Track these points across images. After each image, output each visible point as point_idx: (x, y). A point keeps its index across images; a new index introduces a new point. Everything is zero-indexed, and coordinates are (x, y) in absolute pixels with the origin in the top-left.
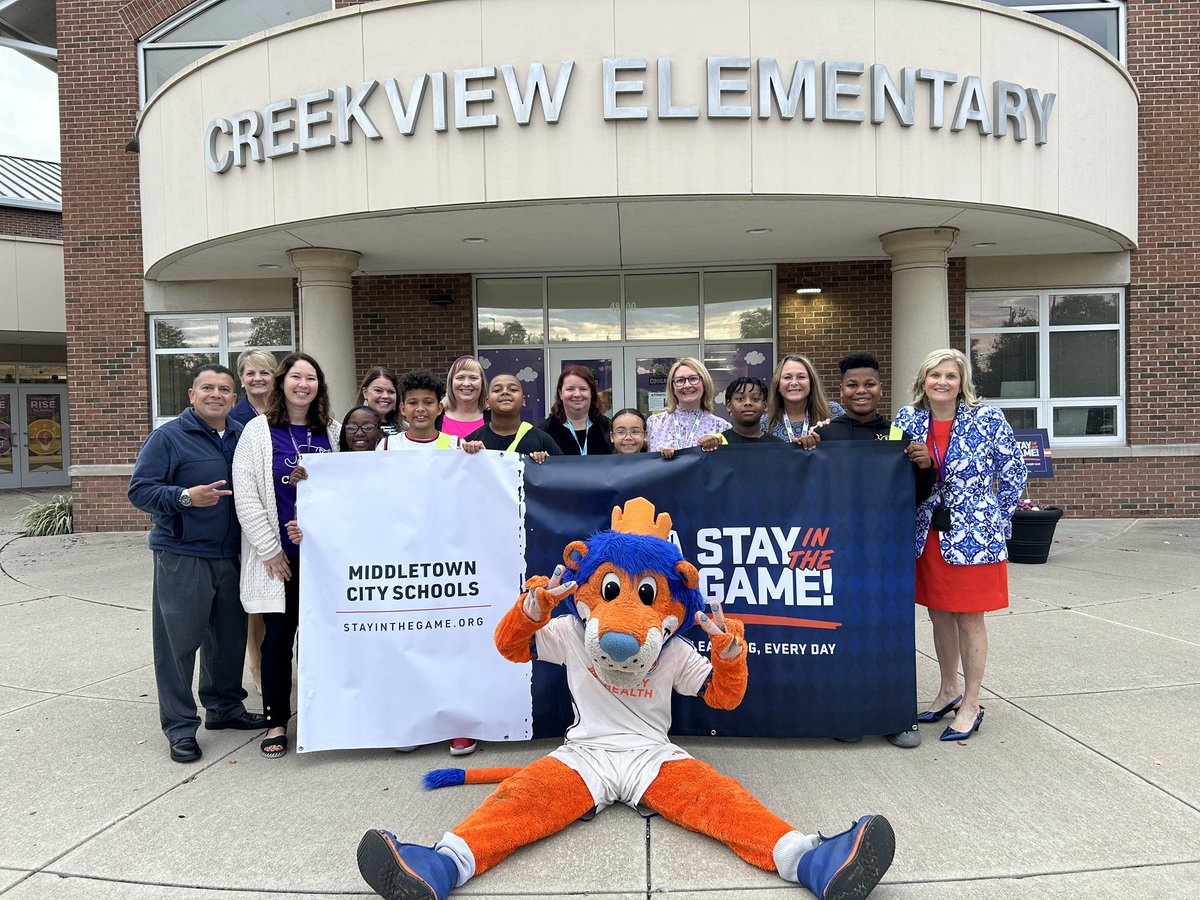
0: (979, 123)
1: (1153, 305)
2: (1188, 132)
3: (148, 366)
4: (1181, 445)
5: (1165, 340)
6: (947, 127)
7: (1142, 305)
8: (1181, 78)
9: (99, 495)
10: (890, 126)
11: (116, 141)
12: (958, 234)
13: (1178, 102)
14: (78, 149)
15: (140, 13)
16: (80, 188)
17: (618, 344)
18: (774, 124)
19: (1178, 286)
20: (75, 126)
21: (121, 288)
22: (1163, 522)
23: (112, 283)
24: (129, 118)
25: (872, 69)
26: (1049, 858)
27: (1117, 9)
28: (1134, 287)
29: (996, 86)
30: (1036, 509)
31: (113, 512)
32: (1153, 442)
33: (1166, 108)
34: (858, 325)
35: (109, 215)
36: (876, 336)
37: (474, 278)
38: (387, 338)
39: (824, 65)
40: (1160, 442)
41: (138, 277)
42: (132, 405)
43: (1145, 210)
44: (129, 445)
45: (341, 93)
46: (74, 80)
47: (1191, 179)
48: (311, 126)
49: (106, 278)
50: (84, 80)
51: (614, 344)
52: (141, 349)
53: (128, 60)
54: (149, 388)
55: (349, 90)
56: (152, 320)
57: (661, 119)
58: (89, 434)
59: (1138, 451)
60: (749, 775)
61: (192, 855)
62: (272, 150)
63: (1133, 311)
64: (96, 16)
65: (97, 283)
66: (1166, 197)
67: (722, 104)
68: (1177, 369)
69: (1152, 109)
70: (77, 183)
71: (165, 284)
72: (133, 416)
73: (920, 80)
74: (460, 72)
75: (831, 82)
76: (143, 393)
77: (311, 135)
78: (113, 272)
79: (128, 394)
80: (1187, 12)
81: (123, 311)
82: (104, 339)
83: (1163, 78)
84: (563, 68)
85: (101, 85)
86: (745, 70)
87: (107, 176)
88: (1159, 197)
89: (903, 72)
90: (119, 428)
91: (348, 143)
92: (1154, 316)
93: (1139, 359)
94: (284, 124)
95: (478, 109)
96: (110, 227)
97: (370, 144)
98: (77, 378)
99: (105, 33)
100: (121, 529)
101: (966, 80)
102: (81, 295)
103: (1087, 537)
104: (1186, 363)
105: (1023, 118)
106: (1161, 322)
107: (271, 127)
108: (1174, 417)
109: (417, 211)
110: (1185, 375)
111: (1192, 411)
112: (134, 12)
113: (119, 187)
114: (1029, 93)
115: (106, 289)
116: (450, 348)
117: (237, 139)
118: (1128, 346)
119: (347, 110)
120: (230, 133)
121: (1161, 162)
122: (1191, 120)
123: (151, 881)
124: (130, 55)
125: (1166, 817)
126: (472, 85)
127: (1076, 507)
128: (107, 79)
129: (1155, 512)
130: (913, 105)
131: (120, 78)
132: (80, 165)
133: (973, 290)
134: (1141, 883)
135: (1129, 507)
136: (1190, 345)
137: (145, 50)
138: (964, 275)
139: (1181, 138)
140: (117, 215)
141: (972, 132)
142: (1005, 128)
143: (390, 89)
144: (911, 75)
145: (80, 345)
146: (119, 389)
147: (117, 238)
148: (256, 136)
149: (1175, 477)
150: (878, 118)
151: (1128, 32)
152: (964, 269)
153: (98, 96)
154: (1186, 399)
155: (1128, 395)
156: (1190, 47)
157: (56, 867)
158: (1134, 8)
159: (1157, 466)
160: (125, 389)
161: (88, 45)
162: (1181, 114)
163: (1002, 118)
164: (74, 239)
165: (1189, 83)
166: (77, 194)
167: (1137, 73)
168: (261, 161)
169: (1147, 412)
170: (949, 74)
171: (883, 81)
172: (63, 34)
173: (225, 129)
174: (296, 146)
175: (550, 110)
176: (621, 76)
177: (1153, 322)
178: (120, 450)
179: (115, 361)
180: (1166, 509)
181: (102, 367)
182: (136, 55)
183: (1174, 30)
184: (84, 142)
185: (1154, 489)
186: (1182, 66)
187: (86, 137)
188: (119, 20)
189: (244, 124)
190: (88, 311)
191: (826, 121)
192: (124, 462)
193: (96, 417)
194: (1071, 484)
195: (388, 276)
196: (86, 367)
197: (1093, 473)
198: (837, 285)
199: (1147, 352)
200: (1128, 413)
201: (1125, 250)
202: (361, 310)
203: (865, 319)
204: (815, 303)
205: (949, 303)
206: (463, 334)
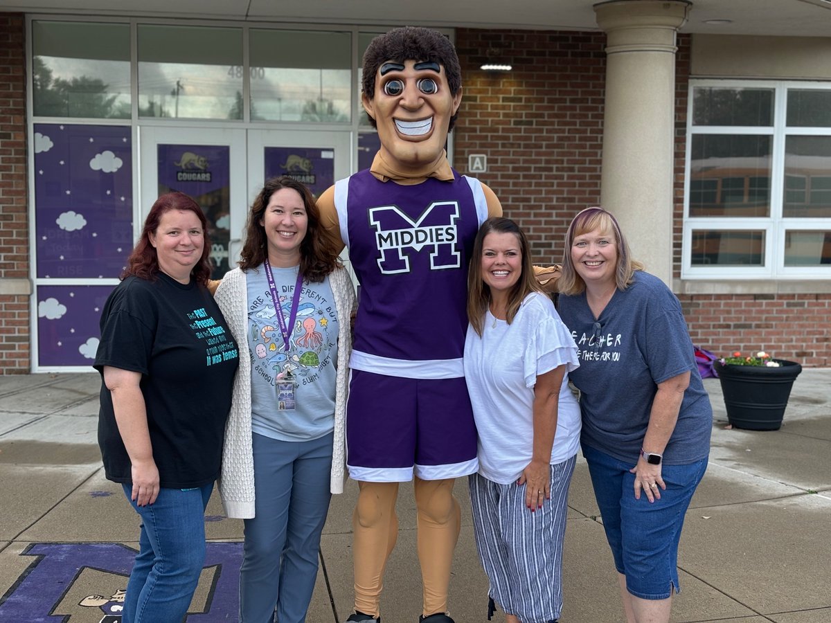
12: (690, 9)
17: (239, 125)
30: (771, 364)
34: (556, 116)
36: (577, 131)
37: (28, 19)
51: (234, 125)
133: (700, 77)
138: (688, 57)
152: (689, 49)
194: (802, 326)
197: (827, 312)
198: (530, 61)
203: (565, 108)
204: (503, 84)
205: (676, 88)
206: (11, 101)
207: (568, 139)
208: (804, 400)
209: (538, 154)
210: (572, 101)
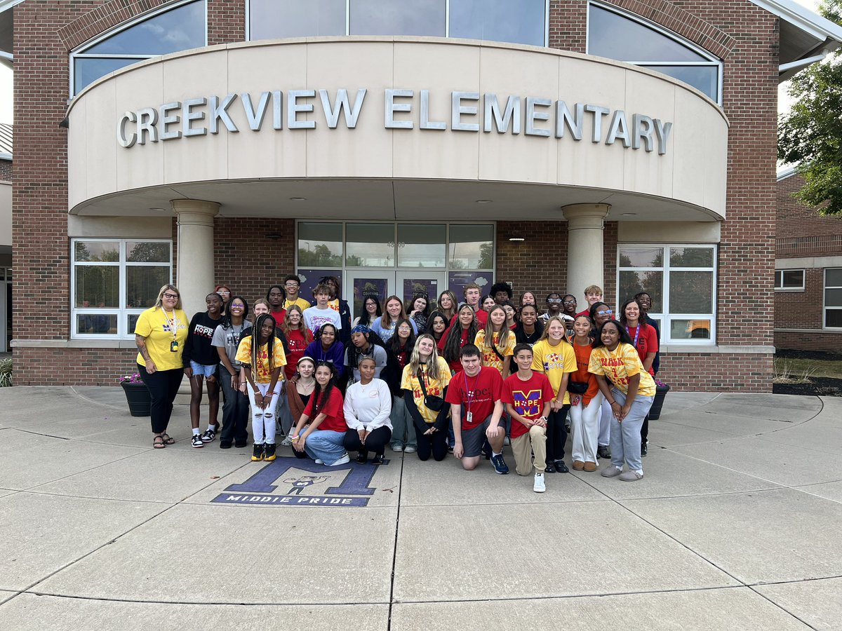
0: (623, 140)
1: (735, 256)
2: (759, 147)
3: (69, 273)
4: (749, 346)
5: (741, 279)
6: (603, 142)
7: (727, 256)
8: (756, 112)
9: (31, 361)
10: (567, 139)
11: (52, 119)
12: (610, 207)
13: (754, 127)
14: (25, 123)
15: (73, 33)
16: (26, 150)
17: (392, 269)
18: (494, 136)
19: (750, 245)
20: (24, 107)
21: (52, 219)
22: (736, 395)
23: (45, 215)
24: (62, 104)
25: (557, 103)
26: (620, 586)
27: (717, 66)
28: (723, 245)
29: (634, 117)
31: (40, 372)
32: (732, 344)
33: (746, 131)
34: (548, 262)
35: (45, 169)
37: (297, 221)
38: (235, 260)
39: (526, 99)
40: (737, 344)
41: (64, 212)
42: (57, 299)
43: (731, 196)
44: (53, 326)
45: (212, 101)
46: (24, 76)
47: (760, 177)
48: (191, 121)
49: (41, 212)
50: (31, 76)
51: (390, 269)
52: (64, 261)
53: (62, 65)
54: (69, 288)
55: (217, 99)
56: (73, 241)
57: (421, 129)
58: (25, 318)
59: (723, 349)
60: (456, 542)
61: (118, 583)
62: (163, 135)
63: (722, 260)
64: (41, 33)
65: (35, 215)
66: (744, 188)
67: (460, 122)
68: (748, 298)
69: (737, 131)
70: (23, 146)
71: (83, 218)
72: (57, 307)
73: (586, 111)
74: (291, 92)
75: (531, 110)
76: (64, 291)
77: (190, 127)
78: (46, 208)
79: (54, 292)
80: (761, 70)
81: (53, 235)
82: (39, 253)
83: (744, 112)
84: (359, 94)
85: (42, 80)
86: (476, 100)
87: (45, 142)
88: (740, 188)
89: (576, 105)
90: (47, 315)
91: (216, 134)
92: (735, 264)
93: (724, 290)
94: (172, 118)
95: (303, 117)
96: (46, 177)
97: (231, 136)
98: (18, 280)
99: (47, 45)
100: (46, 384)
101: (616, 113)
102: (23, 223)
103: (687, 404)
104: (753, 294)
105: (651, 138)
106: (739, 267)
107: (163, 120)
108: (745, 328)
109: (260, 180)
110: (753, 302)
111: (756, 325)
112: (68, 32)
113: (53, 150)
114: (655, 122)
115: (41, 219)
116: (278, 268)
117: (140, 126)
118: (718, 282)
119: (216, 112)
120: (135, 122)
121: (741, 165)
122: (762, 139)
123: (94, 597)
124: (63, 61)
125: (691, 566)
126: (300, 101)
127: (683, 384)
128: (47, 76)
129: (732, 389)
130: (582, 128)
131: (57, 76)
132: (26, 134)
133: (623, 242)
134: (669, 599)
135: (717, 385)
136: (757, 283)
137: (75, 58)
138: (616, 233)
139: (754, 150)
140: (51, 169)
141: (618, 145)
142: (640, 144)
143: (245, 100)
144: (581, 108)
145: (22, 257)
146: (48, 288)
147: (50, 185)
148: (153, 125)
149: (745, 366)
150: (559, 135)
151: (724, 81)
152: (617, 229)
153: (41, 88)
154: (753, 317)
155: (718, 313)
156: (762, 93)
157: (34, 589)
158: (728, 66)
159: (734, 359)
160: (52, 288)
161: (35, 53)
162: (755, 135)
163: (638, 137)
164: (20, 184)
165: (761, 116)
166: (23, 154)
167: (729, 108)
168: (156, 142)
169: (729, 324)
170: (605, 109)
171: (563, 111)
172: (17, 45)
173: (131, 119)
174: (180, 133)
175: (350, 120)
176: (397, 100)
177: (734, 267)
178: (47, 330)
179: (46, 269)
180: (740, 387)
181: (37, 273)
182: (68, 61)
183: (753, 81)
184: (30, 119)
185: (731, 374)
186: (757, 104)
187: (31, 115)
188: (57, 37)
189: (145, 116)
190: (28, 234)
191: (526, 135)
192: (50, 338)
193: (31, 307)
194: (681, 370)
195: (238, 218)
196: (26, 273)
197: (694, 362)
198: (534, 236)
199: (730, 286)
200: (717, 324)
201: (718, 221)
202: (219, 240)
203: (552, 259)
204: (520, 248)
205: (604, 252)
206: (288, 259)
207: (554, 273)
208: (670, 408)
209: (538, 281)
210: (556, 255)
